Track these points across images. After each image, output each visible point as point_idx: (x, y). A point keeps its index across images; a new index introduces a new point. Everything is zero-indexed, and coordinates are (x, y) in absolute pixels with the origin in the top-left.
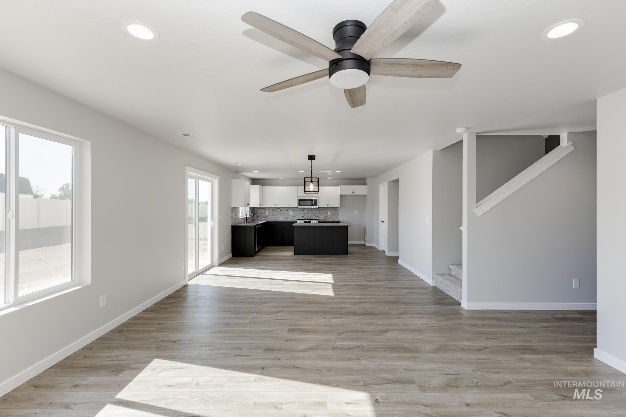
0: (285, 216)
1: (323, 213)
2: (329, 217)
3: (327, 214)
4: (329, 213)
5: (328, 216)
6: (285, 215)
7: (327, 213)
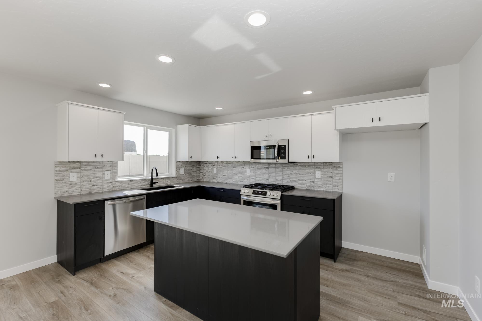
0: (239, 177)
1: (305, 174)
2: (319, 183)
3: (315, 178)
4: (318, 174)
5: (316, 181)
6: (240, 175)
7: (314, 174)
